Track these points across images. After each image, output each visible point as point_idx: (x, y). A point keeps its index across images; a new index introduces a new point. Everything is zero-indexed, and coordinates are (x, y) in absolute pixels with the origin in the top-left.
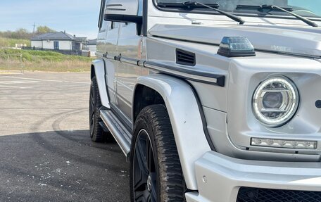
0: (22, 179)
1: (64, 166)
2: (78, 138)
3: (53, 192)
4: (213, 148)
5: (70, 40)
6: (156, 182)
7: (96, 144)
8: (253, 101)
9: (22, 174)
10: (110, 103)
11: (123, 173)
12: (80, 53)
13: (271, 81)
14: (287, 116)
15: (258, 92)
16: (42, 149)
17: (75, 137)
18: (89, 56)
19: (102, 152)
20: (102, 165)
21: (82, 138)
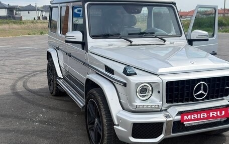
0: (24, 122)
1: (43, 112)
2: (43, 94)
3: (43, 127)
4: (123, 109)
5: (5, 8)
6: (101, 121)
7: (55, 97)
8: (137, 92)
9: (22, 119)
10: (62, 75)
11: (75, 114)
12: (14, 18)
13: (142, 85)
14: (149, 96)
15: (138, 89)
16: (25, 103)
17: (40, 94)
18: (21, 20)
19: (60, 102)
20: (62, 110)
21: (45, 94)
